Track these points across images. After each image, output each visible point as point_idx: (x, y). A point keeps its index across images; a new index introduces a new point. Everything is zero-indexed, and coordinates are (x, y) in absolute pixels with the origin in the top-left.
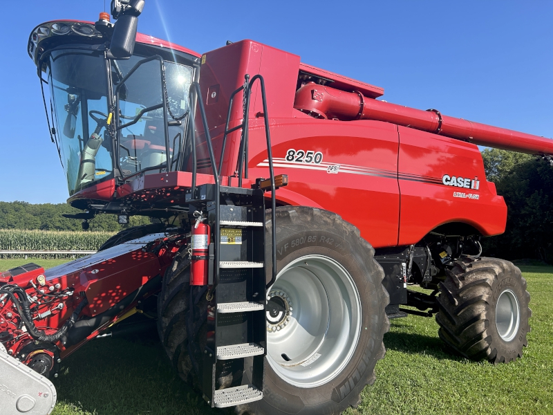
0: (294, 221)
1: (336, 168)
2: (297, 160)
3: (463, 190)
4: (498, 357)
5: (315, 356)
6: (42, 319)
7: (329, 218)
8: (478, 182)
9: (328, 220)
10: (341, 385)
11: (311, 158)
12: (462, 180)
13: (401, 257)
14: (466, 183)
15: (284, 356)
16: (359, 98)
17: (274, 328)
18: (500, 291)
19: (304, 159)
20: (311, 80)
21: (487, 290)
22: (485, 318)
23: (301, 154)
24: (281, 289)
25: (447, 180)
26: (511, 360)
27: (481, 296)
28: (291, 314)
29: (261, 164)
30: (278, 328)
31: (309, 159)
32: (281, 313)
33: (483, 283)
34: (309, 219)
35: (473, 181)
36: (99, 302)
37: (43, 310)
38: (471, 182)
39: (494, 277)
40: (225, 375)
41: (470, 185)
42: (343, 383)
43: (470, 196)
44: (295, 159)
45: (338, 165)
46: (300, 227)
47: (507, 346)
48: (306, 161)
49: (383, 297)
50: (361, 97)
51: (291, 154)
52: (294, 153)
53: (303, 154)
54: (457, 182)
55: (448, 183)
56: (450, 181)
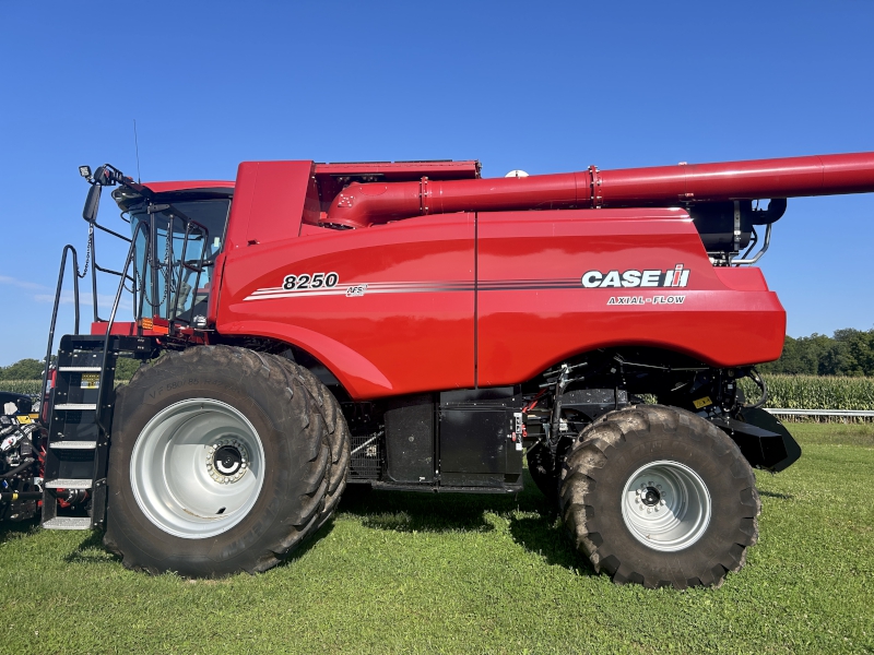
1: (361, 289)
2: (300, 287)
4: (622, 571)
8: (686, 272)
11: (321, 282)
13: (510, 404)
18: (639, 462)
19: (310, 284)
20: (352, 180)
21: (597, 458)
23: (304, 279)
25: (592, 280)
28: (243, 466)
29: (248, 298)
30: (231, 480)
31: (317, 283)
32: (236, 465)
33: (590, 447)
34: (195, 360)
35: (670, 273)
38: (662, 275)
39: (619, 437)
41: (661, 281)
43: (659, 300)
44: (296, 286)
45: (363, 285)
46: (181, 368)
48: (314, 286)
50: (421, 186)
51: (291, 280)
52: (294, 279)
53: (307, 278)
54: (622, 279)
55: (596, 284)
56: (602, 280)
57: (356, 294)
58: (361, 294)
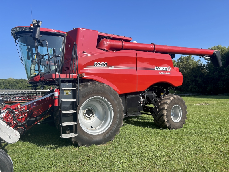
0: (89, 87)
1: (113, 68)
2: (98, 66)
3: (164, 71)
4: (172, 127)
5: (100, 126)
6: (20, 118)
7: (102, 85)
8: (170, 68)
9: (101, 86)
10: (106, 134)
11: (103, 65)
12: (163, 68)
13: (140, 95)
14: (165, 69)
15: (92, 127)
16: (122, 43)
17: (89, 119)
18: (173, 106)
19: (101, 65)
20: (104, 38)
21: (167, 105)
22: (166, 114)
23: (99, 64)
24: (91, 107)
25: (157, 68)
26: (177, 128)
27: (165, 107)
28: (94, 114)
29: (85, 68)
30: (90, 119)
31: (102, 65)
32: (91, 114)
33: (166, 103)
34: (94, 86)
35: (168, 68)
36: (36, 112)
37: (20, 116)
38: (167, 68)
39: (170, 101)
40: (68, 131)
41: (167, 69)
42: (107, 134)
43: (167, 73)
44: (97, 66)
45: (113, 66)
46: (91, 88)
47: (176, 124)
48: (102, 66)
49: (122, 108)
50: (122, 42)
51: (96, 64)
52: (97, 64)
53: (100, 64)
54: (161, 69)
55: (157, 69)
56: (158, 68)
57: (111, 69)
58: (113, 69)
